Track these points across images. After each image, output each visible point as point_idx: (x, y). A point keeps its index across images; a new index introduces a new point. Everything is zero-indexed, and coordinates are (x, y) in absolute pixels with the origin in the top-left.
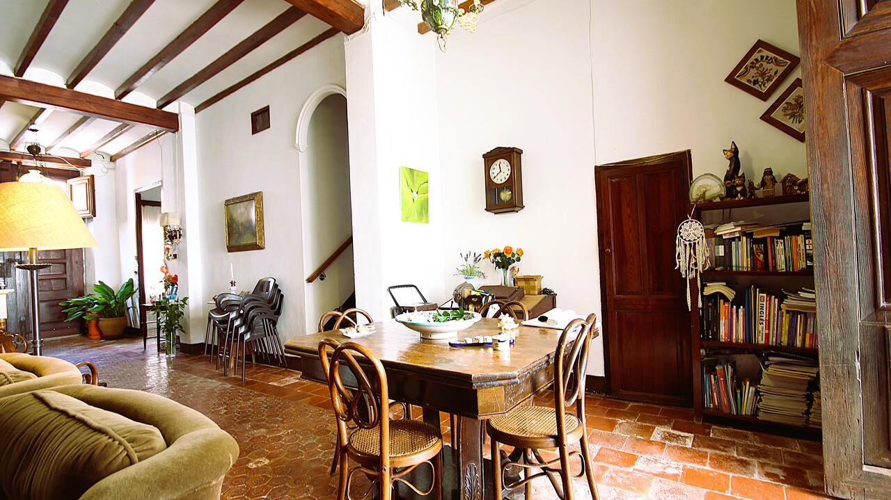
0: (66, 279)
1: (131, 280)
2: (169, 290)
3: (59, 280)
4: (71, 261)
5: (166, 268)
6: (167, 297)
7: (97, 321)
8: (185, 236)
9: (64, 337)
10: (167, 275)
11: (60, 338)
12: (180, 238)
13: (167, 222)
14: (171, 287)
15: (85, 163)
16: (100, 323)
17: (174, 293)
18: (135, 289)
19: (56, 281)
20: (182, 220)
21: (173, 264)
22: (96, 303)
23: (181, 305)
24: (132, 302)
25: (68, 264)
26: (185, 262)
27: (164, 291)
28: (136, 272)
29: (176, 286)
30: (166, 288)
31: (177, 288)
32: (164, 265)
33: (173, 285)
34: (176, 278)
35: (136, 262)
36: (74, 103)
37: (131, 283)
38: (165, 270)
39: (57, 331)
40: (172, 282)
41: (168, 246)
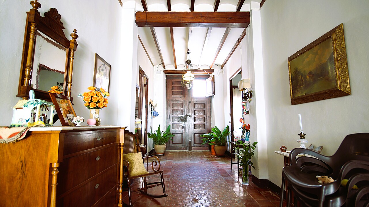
0: (205, 124)
1: (228, 126)
2: (245, 134)
3: (202, 125)
4: (207, 116)
5: (243, 120)
6: (244, 139)
7: (214, 146)
8: (255, 95)
9: (203, 151)
10: (244, 124)
11: (202, 151)
12: (251, 97)
13: (243, 87)
14: (246, 132)
15: (212, 71)
16: (215, 147)
17: (248, 136)
18: (229, 131)
19: (201, 125)
20: (253, 85)
21: (247, 117)
22: (213, 137)
23: (252, 147)
24: (228, 138)
25: (205, 117)
26: (255, 115)
27: (242, 134)
28: (230, 122)
29: (249, 132)
30: (243, 132)
31: (249, 133)
32: (241, 117)
33: (247, 132)
34: (248, 127)
35: (230, 117)
36: (194, 19)
37: (228, 128)
38: (242, 121)
39: (201, 148)
40: (246, 129)
41: (244, 104)
